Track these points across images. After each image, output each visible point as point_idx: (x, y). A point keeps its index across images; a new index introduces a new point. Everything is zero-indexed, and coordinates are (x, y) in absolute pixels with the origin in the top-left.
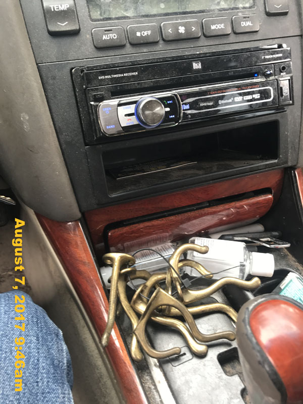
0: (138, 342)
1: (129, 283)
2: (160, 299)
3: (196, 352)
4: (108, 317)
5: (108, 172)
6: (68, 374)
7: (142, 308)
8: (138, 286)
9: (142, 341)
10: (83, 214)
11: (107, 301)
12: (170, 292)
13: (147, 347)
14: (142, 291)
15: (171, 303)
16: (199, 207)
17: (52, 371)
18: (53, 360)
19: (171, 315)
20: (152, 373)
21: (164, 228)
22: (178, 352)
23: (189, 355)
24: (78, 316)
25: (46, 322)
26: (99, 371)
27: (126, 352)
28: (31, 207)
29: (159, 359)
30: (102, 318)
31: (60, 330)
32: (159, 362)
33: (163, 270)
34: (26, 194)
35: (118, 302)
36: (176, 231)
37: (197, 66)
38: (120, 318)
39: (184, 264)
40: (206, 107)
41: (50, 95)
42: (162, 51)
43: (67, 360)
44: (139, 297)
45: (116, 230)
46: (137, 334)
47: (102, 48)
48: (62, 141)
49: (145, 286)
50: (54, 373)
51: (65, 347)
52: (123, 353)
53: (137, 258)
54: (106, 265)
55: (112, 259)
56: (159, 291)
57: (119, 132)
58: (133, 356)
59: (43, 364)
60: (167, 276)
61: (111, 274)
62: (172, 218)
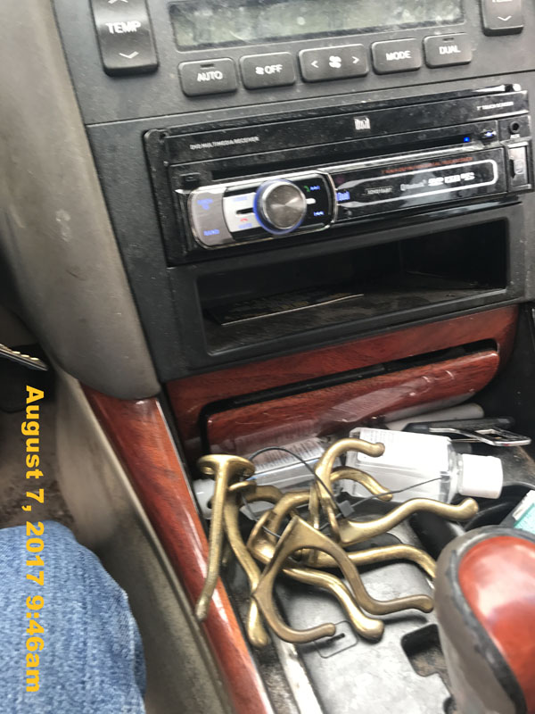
0: (260, 613)
1: (243, 509)
2: (298, 537)
3: (362, 632)
4: (208, 568)
5: (207, 314)
6: (137, 669)
7: (267, 552)
8: (259, 515)
9: (267, 610)
10: (163, 385)
11: (205, 540)
12: (316, 525)
13: (275, 623)
14: (267, 523)
15: (319, 544)
16: (367, 373)
17: (110, 663)
18: (110, 644)
19: (319, 566)
20: (286, 669)
21: (305, 412)
22: (331, 631)
23: (350, 638)
24: (154, 568)
25: (98, 577)
26: (192, 666)
27: (238, 631)
28: (74, 375)
29: (297, 644)
30: (196, 571)
31: (123, 591)
32: (297, 649)
33: (304, 486)
34: (65, 352)
35: (225, 541)
36: (327, 417)
37: (362, 124)
38: (229, 570)
39: (341, 476)
40: (380, 195)
41: (107, 178)
42: (301, 100)
43: (136, 645)
44: (263, 534)
45: (222, 414)
46: (258, 598)
47: (198, 96)
48: (127, 258)
49: (273, 514)
50: (112, 667)
51: (131, 621)
52: (233, 633)
53: (258, 465)
54: (205, 477)
55: (213, 466)
56: (296, 523)
57: (226, 242)
58: (252, 638)
59: (93, 650)
60: (310, 496)
61: (212, 491)
62: (320, 393)
